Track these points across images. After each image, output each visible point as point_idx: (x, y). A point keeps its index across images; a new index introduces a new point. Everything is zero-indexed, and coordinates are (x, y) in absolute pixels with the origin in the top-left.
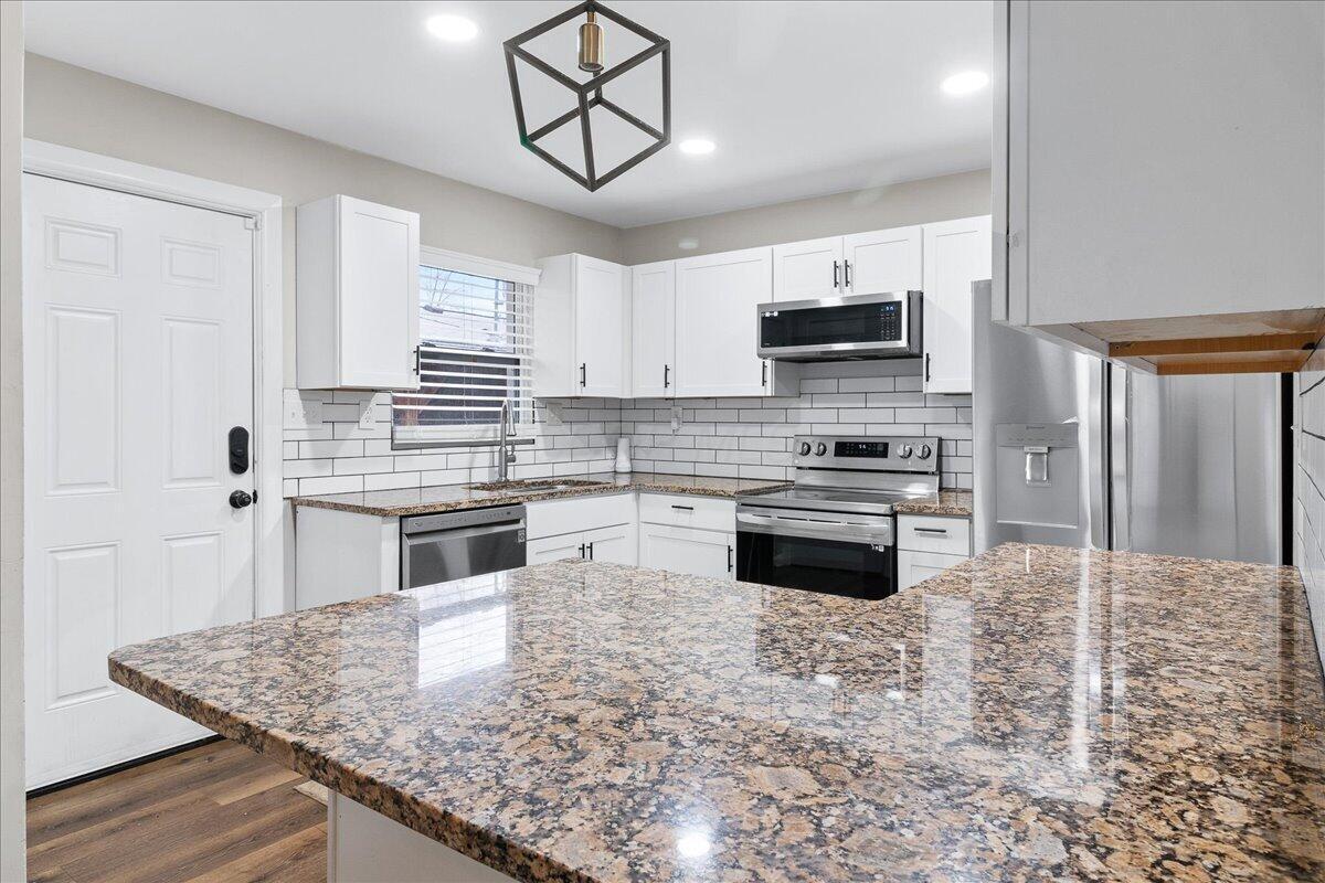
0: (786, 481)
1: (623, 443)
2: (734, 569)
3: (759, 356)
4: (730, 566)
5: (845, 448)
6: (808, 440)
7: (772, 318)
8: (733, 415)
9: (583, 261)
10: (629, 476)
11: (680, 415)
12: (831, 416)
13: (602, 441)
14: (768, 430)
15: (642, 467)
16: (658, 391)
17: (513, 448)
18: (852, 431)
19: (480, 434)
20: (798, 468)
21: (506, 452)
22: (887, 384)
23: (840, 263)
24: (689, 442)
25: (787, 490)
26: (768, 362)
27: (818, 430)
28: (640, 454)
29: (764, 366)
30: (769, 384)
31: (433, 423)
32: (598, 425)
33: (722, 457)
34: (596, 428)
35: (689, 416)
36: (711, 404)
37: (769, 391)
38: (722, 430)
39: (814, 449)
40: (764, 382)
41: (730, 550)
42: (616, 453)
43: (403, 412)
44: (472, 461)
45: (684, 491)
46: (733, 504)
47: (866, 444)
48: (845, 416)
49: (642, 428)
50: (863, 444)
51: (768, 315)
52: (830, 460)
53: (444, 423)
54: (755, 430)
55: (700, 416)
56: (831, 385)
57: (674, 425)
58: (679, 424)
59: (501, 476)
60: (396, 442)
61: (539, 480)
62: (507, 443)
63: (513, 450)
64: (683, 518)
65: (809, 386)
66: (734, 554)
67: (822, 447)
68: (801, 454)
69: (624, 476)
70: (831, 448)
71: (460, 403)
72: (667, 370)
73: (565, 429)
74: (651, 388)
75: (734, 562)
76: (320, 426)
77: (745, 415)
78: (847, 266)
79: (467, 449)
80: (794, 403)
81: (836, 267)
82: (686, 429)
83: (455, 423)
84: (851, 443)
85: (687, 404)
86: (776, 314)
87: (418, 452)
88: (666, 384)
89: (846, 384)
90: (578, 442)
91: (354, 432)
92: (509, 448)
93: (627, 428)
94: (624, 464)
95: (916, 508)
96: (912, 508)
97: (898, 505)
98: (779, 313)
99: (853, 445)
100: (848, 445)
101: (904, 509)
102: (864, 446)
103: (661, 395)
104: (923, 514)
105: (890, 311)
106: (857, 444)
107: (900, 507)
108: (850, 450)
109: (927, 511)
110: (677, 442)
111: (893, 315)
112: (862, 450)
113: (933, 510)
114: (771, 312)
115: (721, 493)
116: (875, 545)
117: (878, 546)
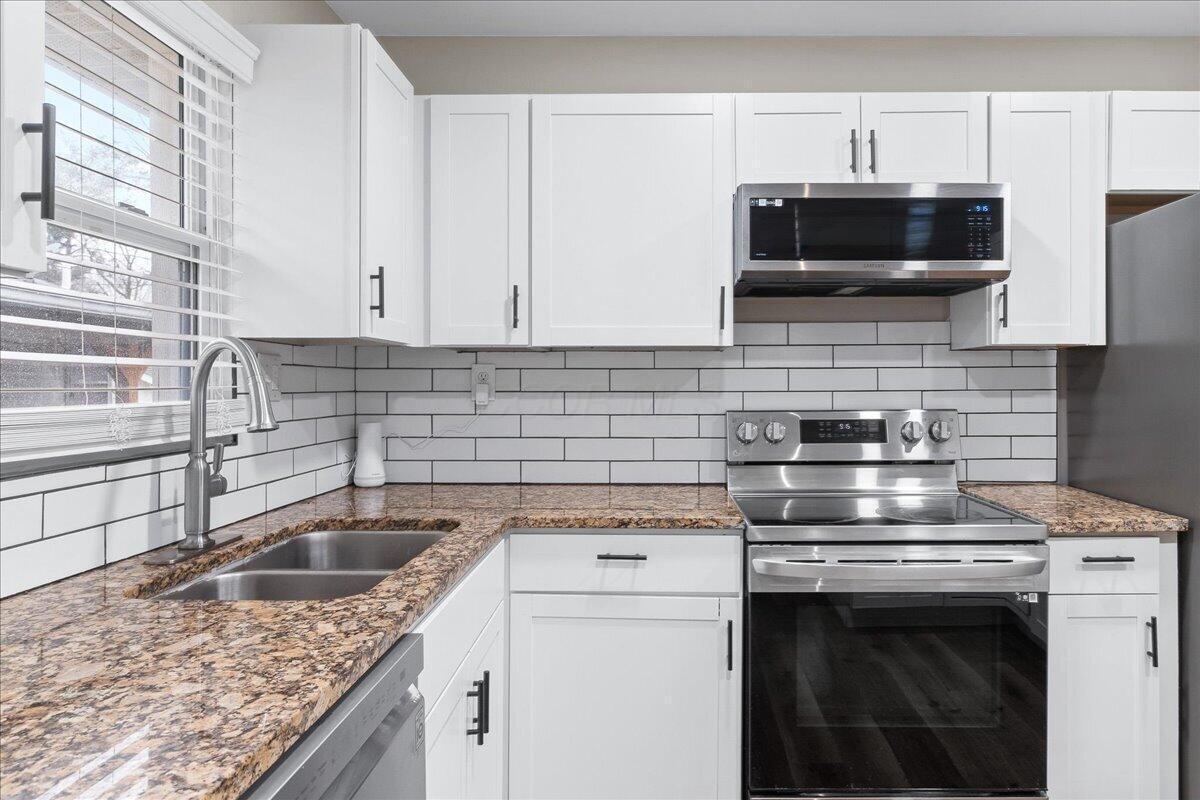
0: (701, 484)
5: (815, 430)
7: (770, 208)
11: (492, 379)
12: (778, 380)
13: (327, 430)
14: (664, 404)
20: (729, 464)
21: (206, 469)
24: (509, 426)
27: (753, 402)
28: (405, 450)
32: (328, 398)
33: (575, 449)
34: (324, 404)
35: (510, 380)
36: (556, 360)
38: (576, 404)
40: (722, 323)
42: (355, 450)
45: (623, 524)
47: (850, 422)
48: (799, 379)
49: (400, 404)
50: (844, 422)
51: (763, 203)
54: (642, 404)
55: (530, 380)
57: (483, 397)
58: (489, 394)
64: (618, 576)
70: (795, 431)
72: (516, 295)
73: (285, 407)
77: (620, 380)
78: (870, 141)
80: (712, 360)
81: (852, 141)
82: (503, 404)
84: (824, 421)
86: (779, 203)
88: (515, 322)
93: (369, 403)
94: (371, 471)
95: (1086, 527)
96: (1080, 526)
97: (1057, 524)
98: (786, 201)
99: (829, 424)
100: (821, 424)
101: (1067, 530)
102: (848, 426)
103: (500, 341)
104: (1093, 534)
105: (982, 212)
106: (835, 423)
107: (1060, 527)
108: (826, 432)
109: (1104, 530)
110: (481, 426)
111: (989, 219)
112: (845, 431)
113: (1113, 527)
114: (769, 199)
115: (710, 523)
116: (1022, 594)
117: (1027, 593)
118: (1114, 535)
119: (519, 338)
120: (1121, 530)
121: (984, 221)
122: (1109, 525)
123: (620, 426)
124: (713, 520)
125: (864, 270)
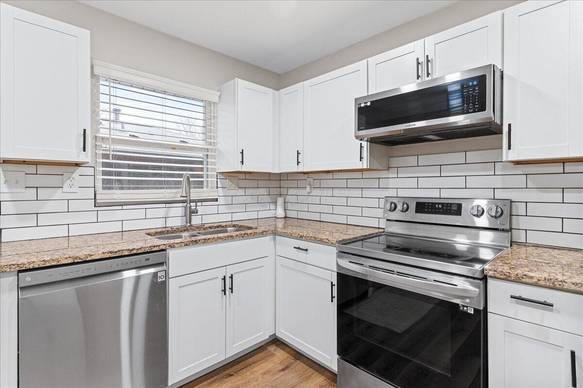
0: (379, 228)
1: (280, 200)
2: (335, 300)
3: (357, 137)
4: (332, 297)
5: (423, 207)
6: (395, 200)
7: (366, 106)
8: (343, 183)
9: (242, 84)
10: (283, 220)
11: (312, 184)
12: (413, 183)
13: (267, 199)
14: (366, 193)
15: (290, 214)
16: (293, 168)
17: (196, 204)
18: (429, 194)
19: (172, 195)
20: (387, 220)
21: (190, 207)
22: (459, 157)
23: (422, 59)
24: (317, 200)
25: (379, 236)
26: (364, 144)
27: (402, 193)
28: (290, 206)
29: (361, 147)
30: (365, 160)
31: (138, 188)
32: (265, 189)
33: (337, 210)
34: (263, 191)
35: (317, 184)
36: (330, 176)
37: (365, 165)
38: (337, 192)
39: (399, 207)
40: (361, 158)
41: (332, 285)
42: (276, 206)
43: (110, 181)
44: (167, 212)
45: (301, 237)
46: (334, 250)
47: (443, 204)
48: (423, 183)
49: (291, 192)
50: (439, 204)
51: (363, 105)
52: (411, 215)
53: (148, 188)
54: (358, 193)
55: (324, 183)
56: (412, 160)
57: (308, 189)
58: (311, 188)
59: (187, 223)
60: (98, 201)
61: (215, 225)
62: (191, 201)
63: (196, 206)
64: (301, 255)
65: (396, 162)
66: (335, 288)
67: (405, 206)
68: (390, 210)
69: (280, 220)
70: (413, 207)
71: (160, 175)
72: (298, 153)
73: (241, 192)
74: (291, 167)
75: (335, 294)
76: (23, 190)
77: (351, 183)
78: (428, 61)
79: (164, 205)
80: (384, 174)
81: (418, 63)
82: (315, 192)
83: (156, 188)
84: (428, 203)
85: (315, 176)
86: (369, 104)
87: (120, 207)
88: (298, 163)
89: (423, 160)
90: (249, 199)
91: (58, 194)
92: (194, 204)
93: (284, 191)
94: (280, 213)
95: (513, 275)
96: (508, 274)
97: (490, 270)
98: (371, 102)
99: (430, 205)
100: (427, 204)
101: (498, 275)
102: (440, 206)
103: (295, 170)
104: (518, 280)
105: (473, 86)
106: (434, 204)
107: (493, 272)
108: (428, 208)
109: (527, 280)
110: (310, 200)
111: (477, 88)
112: (439, 208)
113: (535, 280)
114: (365, 103)
115: (327, 241)
116: (464, 306)
117: (467, 307)
118: (536, 285)
119: (301, 169)
120: (542, 283)
121: (474, 89)
122: (532, 278)
123: (351, 202)
124: (327, 239)
125: (407, 128)
